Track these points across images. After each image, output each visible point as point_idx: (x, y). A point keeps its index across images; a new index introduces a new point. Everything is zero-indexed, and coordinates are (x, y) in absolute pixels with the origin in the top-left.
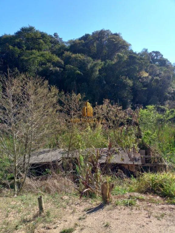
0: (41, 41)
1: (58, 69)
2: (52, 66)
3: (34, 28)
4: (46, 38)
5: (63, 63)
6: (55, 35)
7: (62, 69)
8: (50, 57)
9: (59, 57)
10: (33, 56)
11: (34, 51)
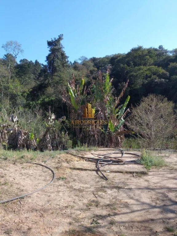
0: (148, 57)
1: (163, 80)
2: (157, 78)
3: (142, 47)
4: (152, 54)
5: (168, 74)
6: (161, 47)
7: (167, 80)
8: (156, 70)
9: (164, 69)
10: (141, 71)
11: (142, 67)
